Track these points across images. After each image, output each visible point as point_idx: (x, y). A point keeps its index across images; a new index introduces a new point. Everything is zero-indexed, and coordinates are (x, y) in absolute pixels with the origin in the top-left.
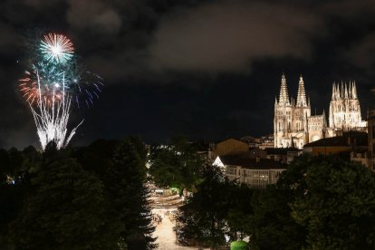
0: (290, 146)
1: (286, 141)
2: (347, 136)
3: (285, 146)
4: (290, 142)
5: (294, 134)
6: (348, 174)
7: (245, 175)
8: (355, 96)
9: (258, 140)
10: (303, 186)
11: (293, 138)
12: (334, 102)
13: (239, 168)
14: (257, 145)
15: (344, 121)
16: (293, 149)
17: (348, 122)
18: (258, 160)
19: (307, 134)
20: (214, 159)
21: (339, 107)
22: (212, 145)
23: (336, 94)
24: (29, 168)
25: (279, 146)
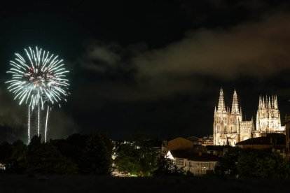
0: (226, 144)
1: (223, 140)
2: (270, 137)
3: (222, 144)
4: (226, 141)
5: (229, 135)
6: (269, 162)
7: (190, 166)
8: (276, 107)
9: (201, 140)
10: (235, 172)
11: (228, 138)
12: (260, 111)
13: (185, 160)
14: (200, 143)
15: (268, 126)
16: (228, 146)
17: (270, 127)
18: (200, 154)
19: (239, 135)
20: (166, 153)
21: (264, 115)
22: (164, 142)
23: (262, 105)
24: (18, 157)
25: (217, 144)
